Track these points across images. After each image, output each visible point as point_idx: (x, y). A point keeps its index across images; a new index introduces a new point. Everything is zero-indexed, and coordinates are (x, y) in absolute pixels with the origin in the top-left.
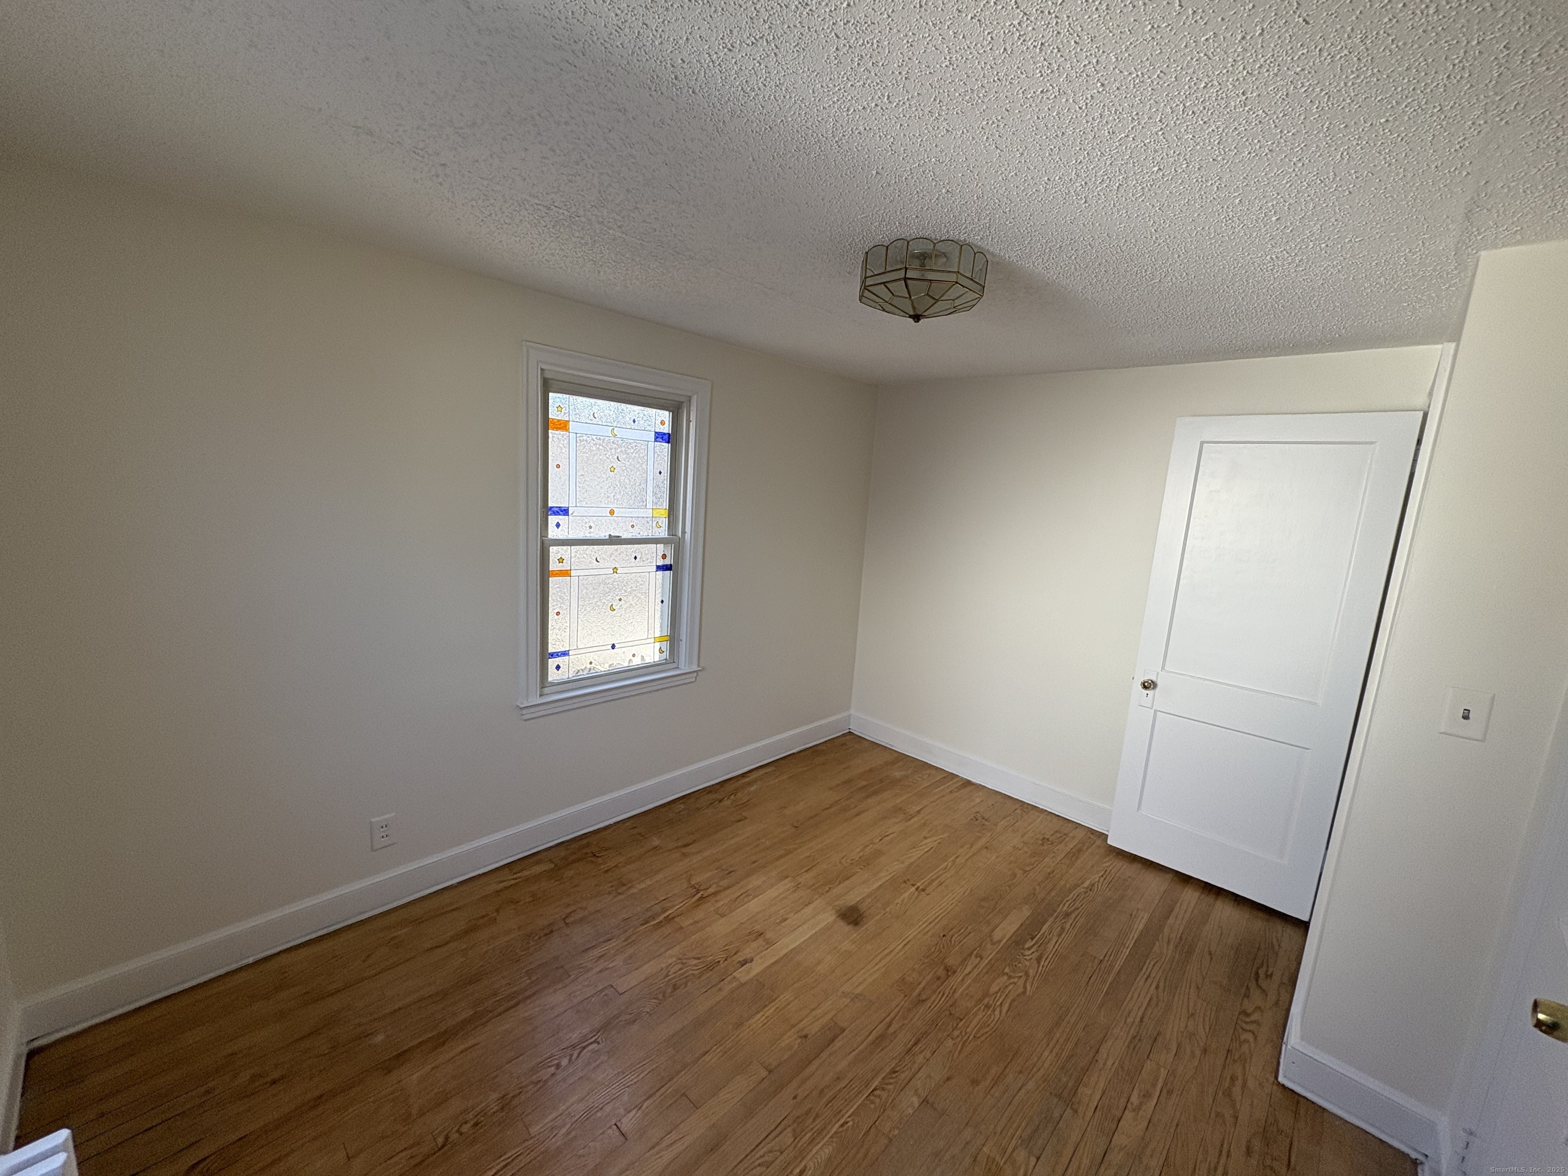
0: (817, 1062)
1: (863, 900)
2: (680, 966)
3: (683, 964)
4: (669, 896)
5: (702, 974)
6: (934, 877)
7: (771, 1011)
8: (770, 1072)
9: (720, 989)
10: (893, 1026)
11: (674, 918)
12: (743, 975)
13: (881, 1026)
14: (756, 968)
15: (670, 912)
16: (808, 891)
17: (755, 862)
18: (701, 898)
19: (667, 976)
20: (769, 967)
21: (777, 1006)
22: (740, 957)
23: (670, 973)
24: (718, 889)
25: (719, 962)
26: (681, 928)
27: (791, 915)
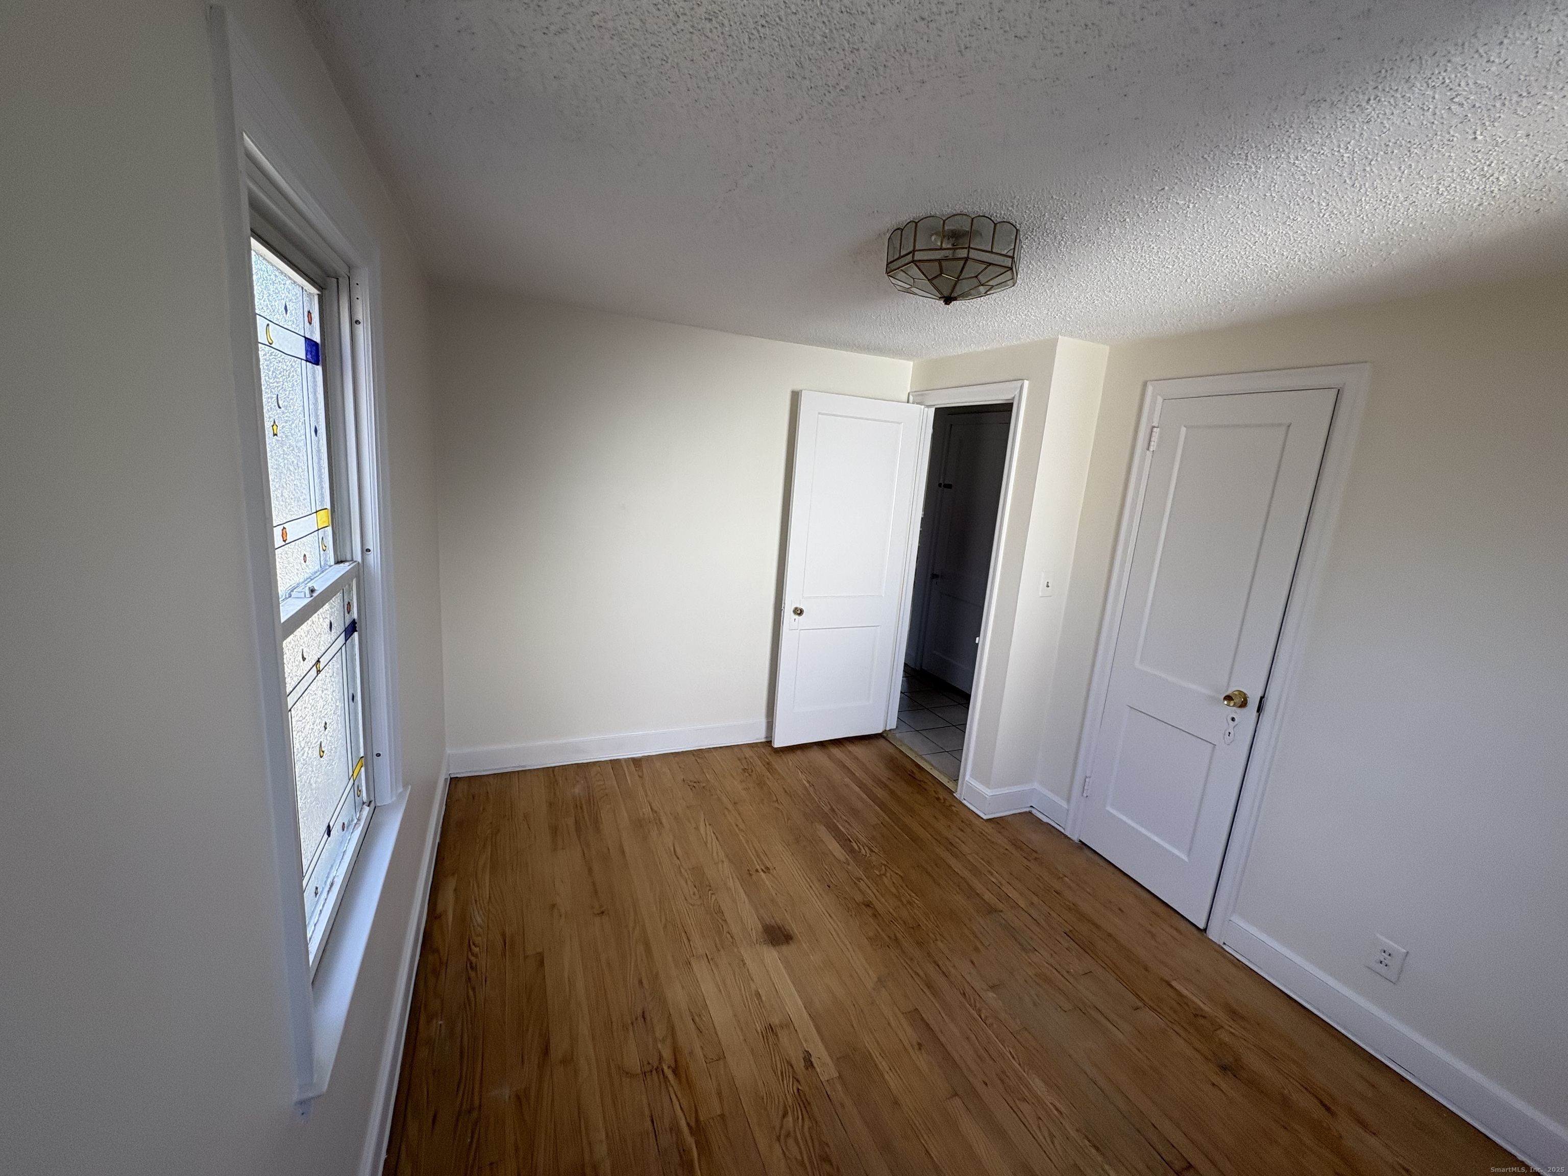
0: (949, 1048)
1: (761, 919)
2: (791, 1141)
3: (788, 1135)
4: (647, 1113)
5: (812, 1118)
6: (753, 851)
7: (884, 1063)
8: (956, 1094)
9: (842, 1105)
10: (918, 972)
11: (697, 1120)
12: (826, 1068)
13: (916, 979)
14: (820, 1053)
15: (683, 1123)
16: (722, 952)
17: (641, 982)
18: (675, 1071)
19: (802, 1164)
20: (823, 1039)
21: (878, 1055)
22: (800, 1065)
23: (799, 1157)
24: (669, 1042)
25: (798, 1090)
26: (722, 1116)
27: (753, 986)
